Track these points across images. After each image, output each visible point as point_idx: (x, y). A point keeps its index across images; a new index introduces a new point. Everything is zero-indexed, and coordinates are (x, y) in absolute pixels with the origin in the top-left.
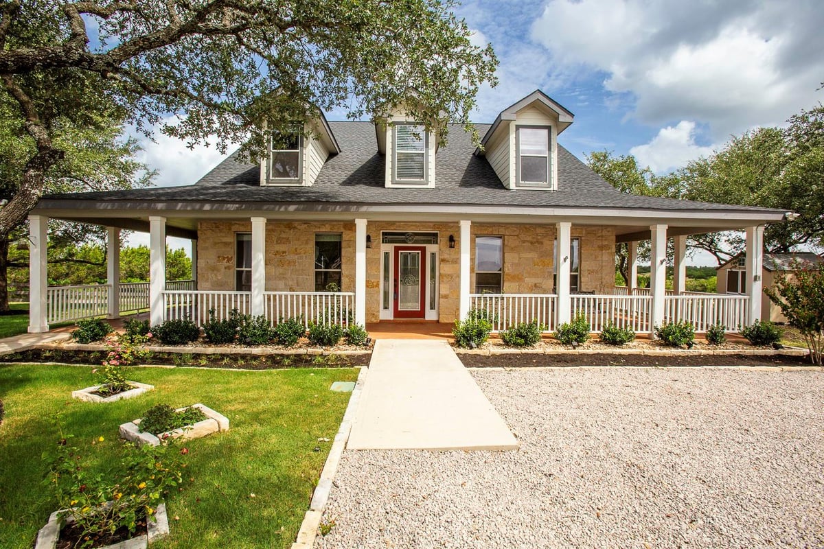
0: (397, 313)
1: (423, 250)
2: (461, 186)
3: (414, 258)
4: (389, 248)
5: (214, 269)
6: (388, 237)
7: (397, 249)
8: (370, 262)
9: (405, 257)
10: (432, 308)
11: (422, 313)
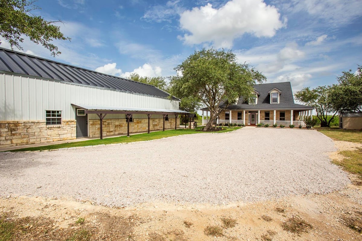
0: (251, 124)
1: (255, 114)
2: (263, 103)
3: (254, 115)
4: (250, 114)
5: (222, 117)
6: (250, 112)
7: (251, 114)
8: (246, 116)
9: (252, 115)
10: (257, 123)
11: (255, 124)
